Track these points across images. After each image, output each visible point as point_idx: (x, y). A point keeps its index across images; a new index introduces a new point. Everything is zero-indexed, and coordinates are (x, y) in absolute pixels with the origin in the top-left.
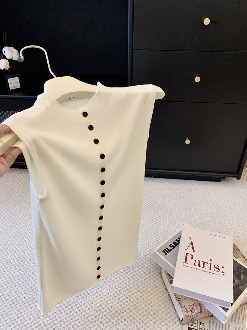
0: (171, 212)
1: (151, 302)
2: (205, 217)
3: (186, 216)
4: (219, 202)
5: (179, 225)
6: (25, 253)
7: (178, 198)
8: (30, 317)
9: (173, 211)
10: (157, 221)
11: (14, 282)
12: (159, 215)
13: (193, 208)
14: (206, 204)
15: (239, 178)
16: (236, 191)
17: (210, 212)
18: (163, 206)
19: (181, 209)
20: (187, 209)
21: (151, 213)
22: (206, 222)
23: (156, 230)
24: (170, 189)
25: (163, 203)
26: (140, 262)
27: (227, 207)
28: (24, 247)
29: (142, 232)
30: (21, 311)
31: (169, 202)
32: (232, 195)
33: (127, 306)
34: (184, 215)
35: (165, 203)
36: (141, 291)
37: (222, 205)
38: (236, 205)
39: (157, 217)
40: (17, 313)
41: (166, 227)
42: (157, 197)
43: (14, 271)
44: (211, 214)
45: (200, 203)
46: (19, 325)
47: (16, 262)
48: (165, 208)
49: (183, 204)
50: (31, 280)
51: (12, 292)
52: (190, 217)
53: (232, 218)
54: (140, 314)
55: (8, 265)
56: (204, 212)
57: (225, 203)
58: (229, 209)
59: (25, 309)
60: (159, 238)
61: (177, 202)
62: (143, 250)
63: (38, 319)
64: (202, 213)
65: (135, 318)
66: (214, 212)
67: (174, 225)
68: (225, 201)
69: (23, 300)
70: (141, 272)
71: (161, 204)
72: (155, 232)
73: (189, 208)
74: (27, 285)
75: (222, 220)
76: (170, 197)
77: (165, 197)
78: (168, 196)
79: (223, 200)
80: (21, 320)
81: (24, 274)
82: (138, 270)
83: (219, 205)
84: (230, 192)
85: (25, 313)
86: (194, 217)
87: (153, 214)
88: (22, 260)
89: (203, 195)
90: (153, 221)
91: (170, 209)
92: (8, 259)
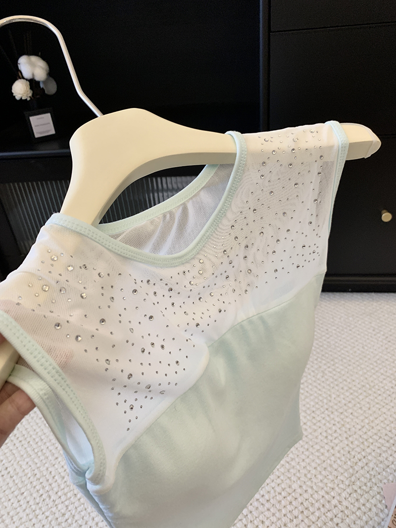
0: (361, 361)
5: (382, 390)
7: (369, 330)
9: (365, 359)
10: (336, 383)
12: (338, 370)
18: (342, 349)
19: (380, 354)
21: (320, 364)
23: (336, 402)
24: (349, 314)
25: (341, 343)
26: (315, 476)
29: (309, 408)
31: (352, 341)
34: (388, 367)
35: (345, 343)
39: (334, 372)
41: (355, 394)
42: (326, 332)
43: (56, 503)
48: (347, 354)
49: (381, 344)
60: (348, 420)
61: (368, 339)
62: (317, 447)
67: (373, 390)
70: (321, 501)
71: (337, 345)
72: (335, 407)
78: (348, 328)
82: (313, 496)
87: (325, 367)
90: (328, 383)
91: (357, 355)
92: (43, 476)
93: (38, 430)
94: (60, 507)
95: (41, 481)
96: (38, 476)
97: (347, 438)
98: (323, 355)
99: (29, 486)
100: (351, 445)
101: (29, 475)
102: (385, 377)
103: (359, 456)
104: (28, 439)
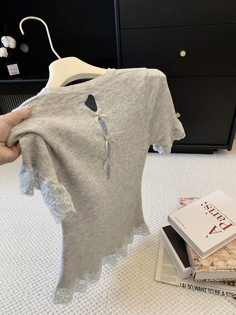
0: (165, 181)
1: (143, 259)
2: (197, 184)
3: (179, 184)
4: (211, 171)
5: (172, 192)
6: (31, 219)
7: (171, 168)
8: (34, 272)
9: (167, 180)
10: (151, 189)
11: (21, 243)
12: (153, 184)
13: (185, 177)
14: (199, 173)
15: (229, 149)
16: (228, 160)
17: (202, 180)
19: (174, 178)
20: (180, 178)
21: (146, 182)
22: (198, 188)
23: (150, 197)
24: (164, 161)
25: (157, 173)
27: (218, 175)
28: (30, 214)
30: (26, 267)
31: (163, 173)
32: (224, 164)
33: (121, 263)
34: (176, 183)
35: (159, 173)
36: (134, 250)
37: (213, 173)
38: (227, 173)
39: (152, 185)
40: (22, 269)
41: (159, 194)
42: (152, 169)
43: (21, 234)
44: (202, 182)
45: (192, 172)
46: (24, 279)
47: (23, 227)
48: (159, 178)
49: (176, 174)
50: (35, 242)
51: (19, 252)
52: (183, 185)
53: (223, 184)
54: (133, 270)
55: (16, 229)
56: (196, 180)
57: (217, 172)
58: (221, 177)
59: (29, 266)
60: (153, 204)
61: (170, 172)
63: (41, 274)
64: (194, 181)
65: (129, 273)
66: (206, 180)
67: (168, 192)
68: (216, 170)
69: (28, 258)
71: (155, 174)
72: (149, 199)
73: (182, 177)
74: (32, 245)
75: (213, 187)
76: (164, 168)
77: (159, 168)
78: (162, 167)
79: (215, 169)
80: (26, 275)
81: (30, 236)
83: (210, 173)
84: (221, 162)
85: (30, 269)
86: (187, 185)
87: (148, 183)
88: (28, 225)
89: (195, 165)
90: (148, 189)
91: (163, 178)
92: (16, 224)
93: (14, 208)
94: (22, 236)
95: (15, 226)
96: (14, 225)
97: (151, 211)
98: (148, 178)
99: (9, 228)
100: (152, 213)
101: (9, 225)
102: (174, 187)
103: (155, 218)
104: (10, 211)
